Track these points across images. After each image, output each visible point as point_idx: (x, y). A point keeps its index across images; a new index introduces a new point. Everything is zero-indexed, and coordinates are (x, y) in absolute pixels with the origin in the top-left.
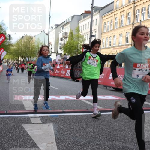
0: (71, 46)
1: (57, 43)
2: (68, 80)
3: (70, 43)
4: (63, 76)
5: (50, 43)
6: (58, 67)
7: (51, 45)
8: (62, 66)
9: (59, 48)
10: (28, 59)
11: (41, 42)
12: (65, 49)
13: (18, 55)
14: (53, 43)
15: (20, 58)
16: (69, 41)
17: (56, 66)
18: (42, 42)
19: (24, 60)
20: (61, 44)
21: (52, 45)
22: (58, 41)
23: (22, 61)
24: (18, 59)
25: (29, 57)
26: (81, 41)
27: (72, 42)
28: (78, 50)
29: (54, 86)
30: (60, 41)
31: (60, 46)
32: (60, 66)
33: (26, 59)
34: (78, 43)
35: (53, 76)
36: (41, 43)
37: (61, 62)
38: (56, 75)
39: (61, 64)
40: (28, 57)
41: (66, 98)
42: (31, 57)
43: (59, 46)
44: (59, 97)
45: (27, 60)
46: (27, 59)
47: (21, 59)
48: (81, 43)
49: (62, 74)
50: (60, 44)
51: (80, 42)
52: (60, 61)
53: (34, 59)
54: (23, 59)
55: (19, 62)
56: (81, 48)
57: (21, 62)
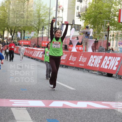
0: (98, 11)
1: (71, 7)
2: (92, 73)
3: (95, 8)
4: (83, 65)
5: (60, 7)
6: (74, 50)
7: (61, 11)
8: (80, 48)
9: (76, 15)
10: (21, 35)
11: (44, 4)
12: (87, 18)
13: (3, 28)
14: (66, 7)
15: (6, 33)
16: (94, 3)
17: (70, 48)
18: (46, 5)
19: (12, 36)
20: (80, 9)
21: (63, 10)
22: (74, 3)
23: (10, 39)
24: (2, 34)
25: (23, 31)
26: (115, 3)
27: (99, 4)
28: (109, 19)
29: (66, 84)
30: (78, 4)
31: (78, 11)
32: (77, 48)
33: (17, 34)
34: (110, 7)
35: (64, 66)
36: (44, 7)
37: (80, 41)
38: (71, 63)
39: (78, 44)
40: (20, 31)
41: (88, 105)
42: (26, 32)
43: (76, 11)
44: (76, 104)
45: (19, 36)
46: (19, 34)
47: (8, 35)
48: (115, 7)
49: (81, 62)
50: (78, 9)
51: (113, 5)
52: (78, 39)
53: (30, 35)
54: (11, 34)
55: (5, 40)
56: (115, 15)
57: (8, 40)
